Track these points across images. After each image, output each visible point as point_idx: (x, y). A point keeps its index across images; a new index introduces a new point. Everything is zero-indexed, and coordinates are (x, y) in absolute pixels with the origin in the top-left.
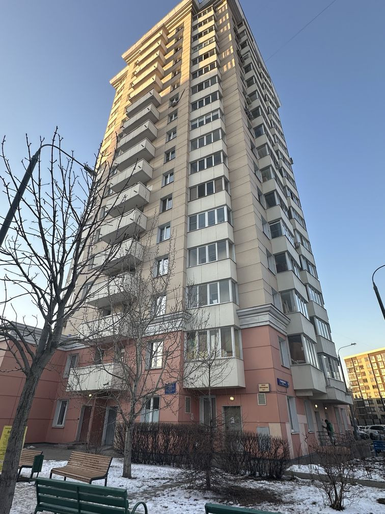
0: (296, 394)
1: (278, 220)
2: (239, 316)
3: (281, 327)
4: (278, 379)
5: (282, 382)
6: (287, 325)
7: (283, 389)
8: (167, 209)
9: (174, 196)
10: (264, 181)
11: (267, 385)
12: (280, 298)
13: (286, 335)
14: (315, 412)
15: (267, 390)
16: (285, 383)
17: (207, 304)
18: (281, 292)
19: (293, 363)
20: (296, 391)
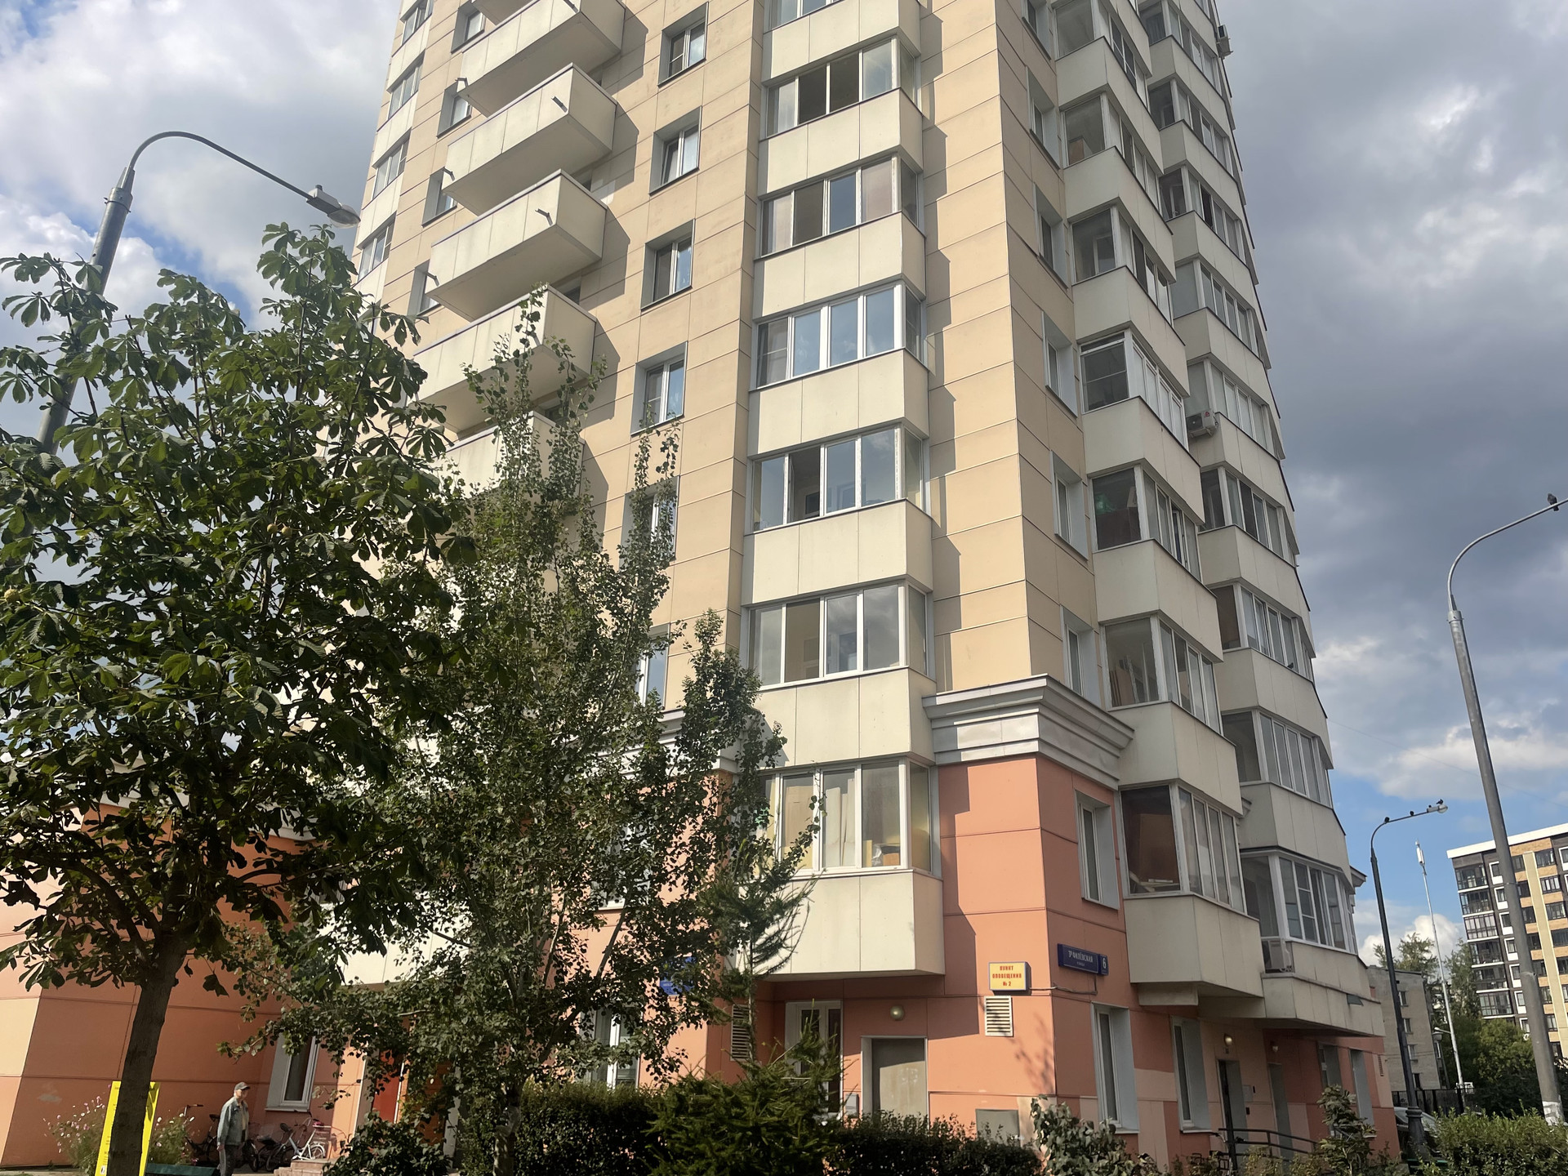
0: (1137, 1000)
1: (1118, 332)
2: (932, 720)
3: (1093, 760)
4: (1060, 947)
5: (1075, 956)
6: (1120, 749)
7: (1083, 983)
8: (672, 292)
9: (698, 235)
10: (1076, 158)
11: (1020, 969)
12: (1103, 645)
13: (1114, 786)
14: (1223, 1064)
15: (1020, 984)
16: (1090, 959)
17: (817, 676)
18: (1108, 626)
19: (1135, 889)
20: (1138, 988)
